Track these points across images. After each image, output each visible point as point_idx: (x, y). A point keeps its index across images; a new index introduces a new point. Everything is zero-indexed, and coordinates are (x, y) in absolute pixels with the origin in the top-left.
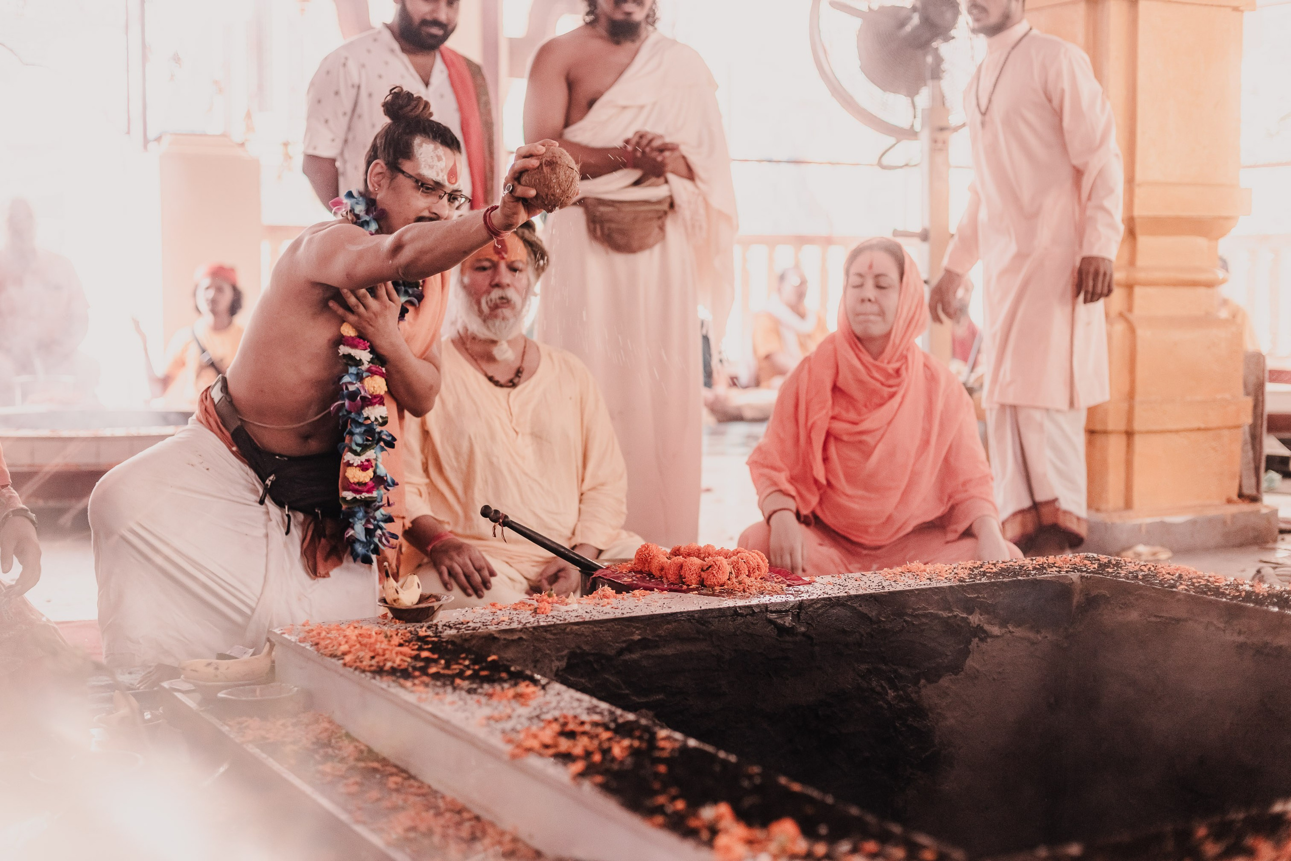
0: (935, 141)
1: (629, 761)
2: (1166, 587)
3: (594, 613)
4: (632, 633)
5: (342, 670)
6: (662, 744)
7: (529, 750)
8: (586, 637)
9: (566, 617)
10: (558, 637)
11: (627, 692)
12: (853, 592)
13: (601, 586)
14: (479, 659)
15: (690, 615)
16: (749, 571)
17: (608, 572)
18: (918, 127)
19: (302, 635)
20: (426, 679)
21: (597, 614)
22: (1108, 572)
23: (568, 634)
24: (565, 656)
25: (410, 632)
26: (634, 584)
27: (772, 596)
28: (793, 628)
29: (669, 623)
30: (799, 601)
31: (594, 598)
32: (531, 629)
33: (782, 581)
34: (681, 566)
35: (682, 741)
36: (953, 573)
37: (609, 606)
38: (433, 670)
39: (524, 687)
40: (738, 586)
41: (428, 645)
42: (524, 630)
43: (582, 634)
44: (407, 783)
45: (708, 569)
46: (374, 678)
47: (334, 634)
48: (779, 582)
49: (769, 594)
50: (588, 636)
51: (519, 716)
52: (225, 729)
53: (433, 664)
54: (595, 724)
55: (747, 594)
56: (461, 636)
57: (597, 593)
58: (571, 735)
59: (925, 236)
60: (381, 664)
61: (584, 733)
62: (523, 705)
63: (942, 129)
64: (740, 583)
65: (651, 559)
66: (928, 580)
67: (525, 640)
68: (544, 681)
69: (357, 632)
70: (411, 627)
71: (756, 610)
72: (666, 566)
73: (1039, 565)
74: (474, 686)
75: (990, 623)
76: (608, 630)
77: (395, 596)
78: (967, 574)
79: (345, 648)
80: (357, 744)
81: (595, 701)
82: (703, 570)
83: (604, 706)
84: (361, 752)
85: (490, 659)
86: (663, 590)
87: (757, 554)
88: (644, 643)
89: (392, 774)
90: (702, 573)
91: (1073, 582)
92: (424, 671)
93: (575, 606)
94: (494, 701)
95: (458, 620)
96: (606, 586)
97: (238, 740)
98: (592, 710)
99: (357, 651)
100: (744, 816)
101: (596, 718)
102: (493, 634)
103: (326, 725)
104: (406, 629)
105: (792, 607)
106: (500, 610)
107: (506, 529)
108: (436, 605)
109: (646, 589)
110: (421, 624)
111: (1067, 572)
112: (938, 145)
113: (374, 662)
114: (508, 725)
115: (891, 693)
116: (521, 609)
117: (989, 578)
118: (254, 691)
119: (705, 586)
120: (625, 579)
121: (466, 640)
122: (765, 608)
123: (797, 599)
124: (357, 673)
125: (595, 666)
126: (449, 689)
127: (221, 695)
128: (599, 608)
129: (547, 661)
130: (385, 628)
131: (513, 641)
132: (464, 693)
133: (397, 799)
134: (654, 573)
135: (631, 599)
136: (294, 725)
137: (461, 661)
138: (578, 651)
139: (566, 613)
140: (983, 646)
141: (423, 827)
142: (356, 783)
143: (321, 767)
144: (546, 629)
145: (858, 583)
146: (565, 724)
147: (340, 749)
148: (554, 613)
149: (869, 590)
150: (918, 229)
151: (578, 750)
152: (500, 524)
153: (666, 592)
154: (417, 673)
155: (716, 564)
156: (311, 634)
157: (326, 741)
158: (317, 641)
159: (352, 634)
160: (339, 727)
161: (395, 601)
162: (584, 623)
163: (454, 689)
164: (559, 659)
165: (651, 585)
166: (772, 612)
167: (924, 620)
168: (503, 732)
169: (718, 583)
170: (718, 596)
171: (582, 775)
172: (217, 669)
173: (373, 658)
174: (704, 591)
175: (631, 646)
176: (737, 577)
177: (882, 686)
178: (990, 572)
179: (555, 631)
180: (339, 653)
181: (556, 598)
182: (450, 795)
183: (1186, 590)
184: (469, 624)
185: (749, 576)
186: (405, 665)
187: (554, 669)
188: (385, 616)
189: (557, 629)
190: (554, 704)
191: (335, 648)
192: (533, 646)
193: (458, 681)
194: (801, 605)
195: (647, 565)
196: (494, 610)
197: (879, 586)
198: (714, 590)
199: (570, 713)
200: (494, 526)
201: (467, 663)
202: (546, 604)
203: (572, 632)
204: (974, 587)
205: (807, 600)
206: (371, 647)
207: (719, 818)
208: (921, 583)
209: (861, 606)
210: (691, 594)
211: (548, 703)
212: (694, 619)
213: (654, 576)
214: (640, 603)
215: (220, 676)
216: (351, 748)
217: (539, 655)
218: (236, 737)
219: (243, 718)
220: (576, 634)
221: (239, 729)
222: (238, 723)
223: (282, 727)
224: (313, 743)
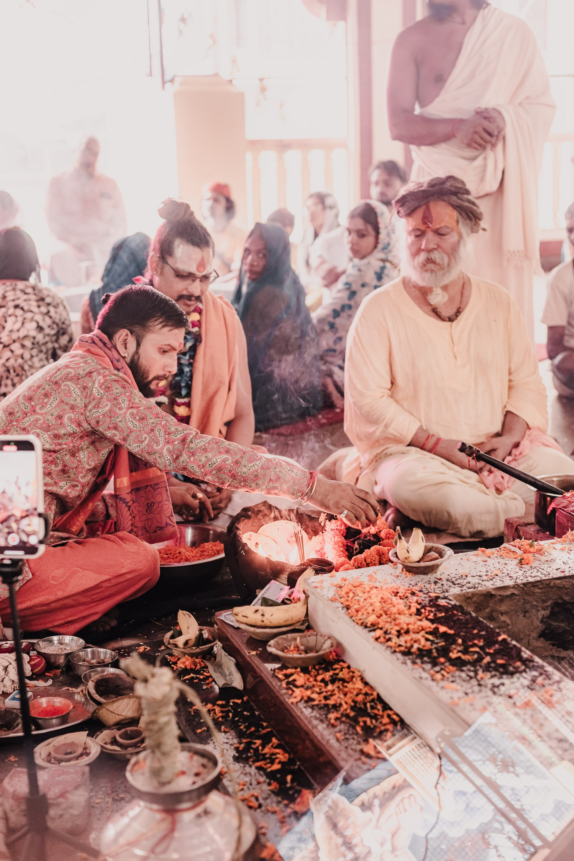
3: (571, 564)
8: (566, 589)
9: (549, 570)
10: (544, 590)
14: (491, 638)
17: (566, 502)
20: (451, 667)
23: (552, 588)
24: (549, 606)
31: (565, 542)
32: (521, 586)
38: (454, 654)
41: (441, 612)
42: (516, 586)
43: (564, 587)
46: (406, 662)
50: (569, 588)
53: (453, 645)
56: (465, 595)
57: (568, 536)
60: (409, 644)
67: (517, 595)
70: (420, 581)
74: (496, 681)
77: (407, 555)
79: (372, 618)
80: (389, 712)
85: (500, 638)
92: (447, 655)
93: (553, 556)
95: (456, 572)
99: (385, 622)
102: (490, 592)
103: (359, 685)
104: (417, 584)
106: (489, 557)
108: (440, 562)
113: (402, 640)
116: (506, 557)
124: (389, 652)
125: (573, 612)
126: (475, 685)
129: (534, 611)
131: (507, 596)
132: (489, 693)
137: (476, 642)
138: (560, 601)
139: (546, 564)
144: (534, 584)
147: (375, 717)
148: (537, 564)
154: (442, 659)
157: (362, 706)
158: (347, 603)
159: (377, 600)
160: (371, 687)
161: (406, 559)
162: (565, 577)
163: (480, 684)
164: (543, 609)
172: (263, 615)
173: (399, 634)
179: (541, 586)
180: (369, 624)
184: (469, 579)
186: (429, 645)
187: (540, 617)
188: (396, 565)
189: (542, 584)
191: (364, 616)
192: (524, 599)
193: (480, 672)
201: (481, 644)
202: (530, 556)
203: (555, 586)
206: (396, 619)
215: (267, 623)
216: (386, 720)
217: (528, 606)
218: (285, 694)
219: (289, 671)
220: (559, 587)
221: (288, 683)
222: (287, 676)
223: (322, 684)
224: (353, 708)
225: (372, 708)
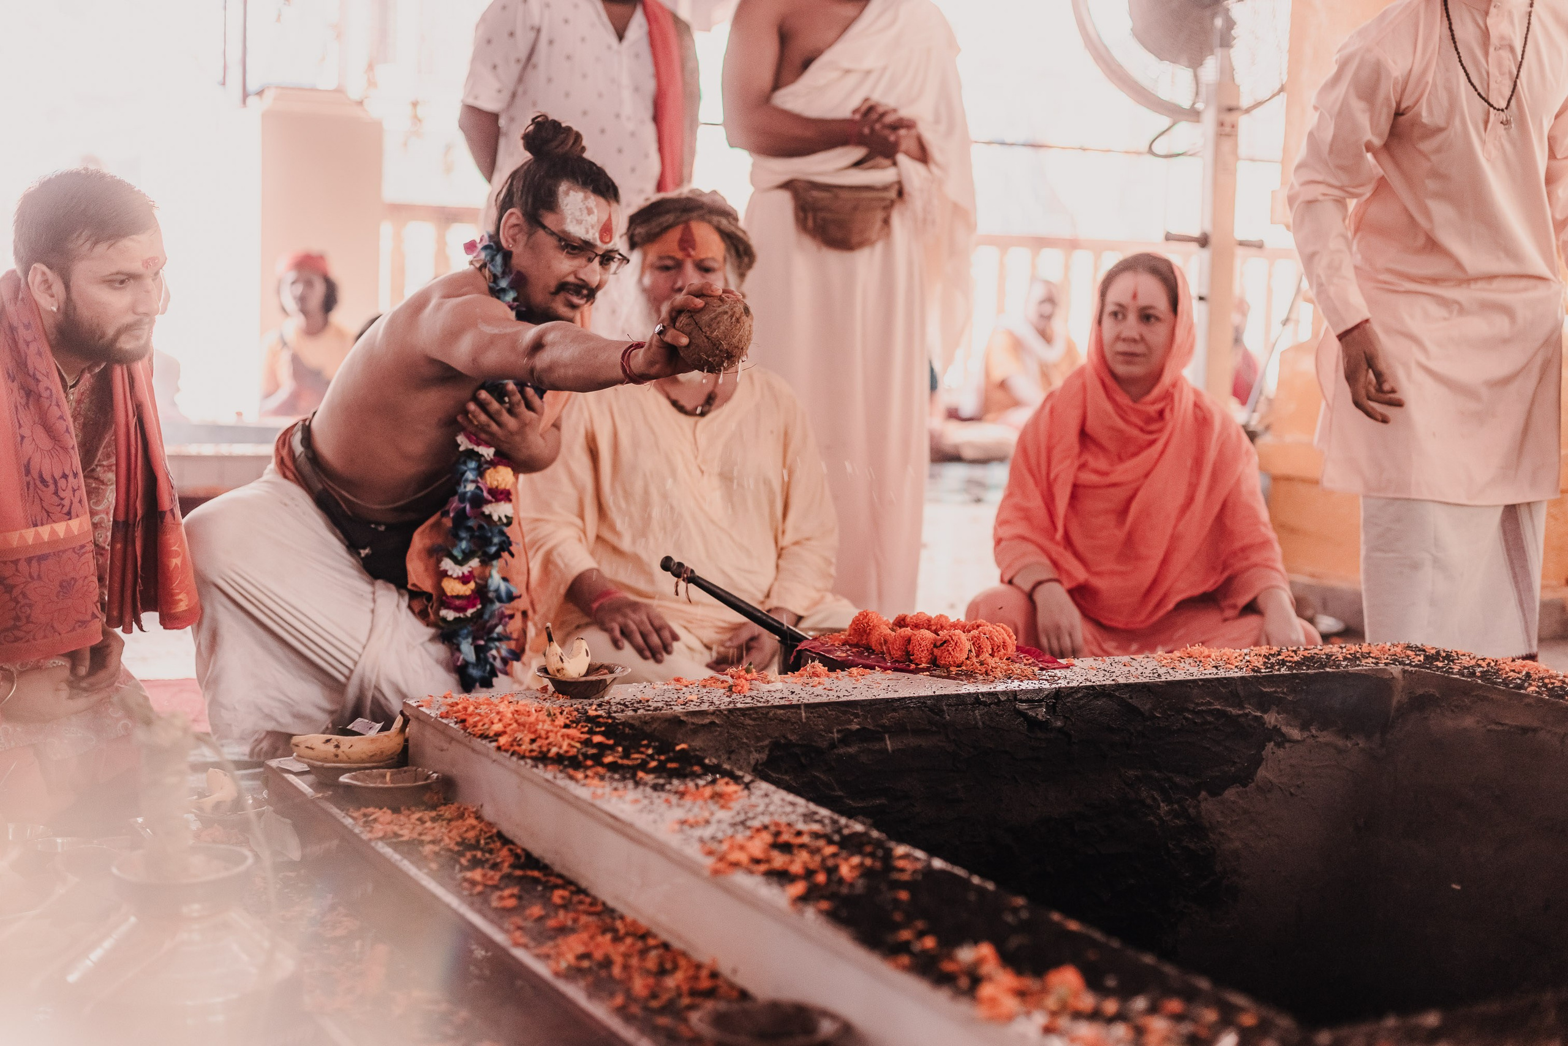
0: (1222, 124)
1: (860, 883)
2: (1512, 688)
3: (803, 694)
4: (851, 722)
5: (495, 755)
6: (901, 863)
7: (736, 865)
8: (793, 724)
9: (769, 699)
10: (758, 722)
11: (840, 793)
12: (1121, 680)
13: (810, 661)
14: (665, 747)
15: (921, 700)
16: (993, 649)
17: (817, 643)
18: (1200, 106)
19: (444, 709)
20: (600, 770)
21: (807, 697)
22: (1437, 666)
23: (771, 720)
24: (766, 746)
25: (577, 710)
26: (849, 660)
27: (1022, 681)
28: (1047, 721)
29: (895, 710)
30: (1055, 688)
31: (802, 676)
32: (725, 712)
33: (1033, 662)
34: (909, 640)
35: (925, 861)
36: (1245, 661)
37: (820, 687)
38: (608, 759)
39: (724, 786)
40: (979, 668)
41: (600, 727)
42: (718, 712)
43: (788, 721)
44: (575, 899)
45: (942, 645)
46: (537, 767)
47: (483, 709)
48: (1030, 664)
49: (1018, 679)
50: (795, 723)
51: (719, 822)
52: (348, 821)
53: (609, 752)
54: (816, 835)
55: (991, 678)
56: (639, 717)
57: (806, 670)
58: (786, 848)
59: (1203, 241)
60: (545, 749)
61: (802, 846)
62: (723, 807)
63: (1230, 110)
64: (982, 663)
65: (870, 629)
66: (1214, 669)
67: (718, 725)
68: (748, 778)
69: (512, 708)
70: (577, 703)
71: (1003, 698)
72: (891, 640)
73: (1350, 654)
74: (661, 781)
75: (1288, 724)
76: (820, 717)
77: (559, 665)
78: (1262, 663)
79: (498, 727)
80: (512, 847)
81: (812, 807)
82: (935, 646)
83: (824, 812)
84: (517, 856)
85: (678, 748)
86: (885, 669)
87: (1002, 628)
88: (863, 735)
89: (556, 887)
90: (935, 650)
91: (1393, 678)
92: (597, 759)
93: (779, 685)
94: (688, 801)
95: (634, 698)
96: (817, 662)
97: (365, 836)
98: (808, 817)
99: (515, 731)
100: (1010, 960)
101: (816, 827)
102: (679, 717)
103: (472, 821)
104: (572, 706)
105: (1047, 696)
106: (686, 686)
107: (691, 586)
108: (609, 677)
109: (865, 667)
110: (590, 701)
111: (1386, 664)
112: (1226, 132)
113: (535, 746)
114: (707, 832)
115: (1164, 807)
116: (711, 686)
117: (1290, 668)
118: (384, 776)
119: (938, 666)
120: (838, 653)
121: (646, 723)
122: (1014, 696)
123: (1053, 686)
124: (514, 759)
125: (803, 761)
126: (630, 784)
127: (344, 779)
128: (808, 688)
129: (743, 752)
130: (547, 705)
131: (703, 725)
132: (648, 790)
133: (563, 917)
134: (874, 648)
135: (847, 679)
136: (433, 820)
137: (643, 749)
138: (782, 741)
139: (766, 694)
140: (1280, 753)
141: (598, 955)
142: (512, 896)
143: (469, 875)
144: (743, 712)
145: (1126, 669)
146: (778, 834)
147: (491, 851)
148: (754, 693)
149: (1142, 678)
150: (1196, 233)
151: (796, 868)
152: (684, 580)
153: (889, 671)
154: (589, 763)
155: (952, 639)
156: (455, 709)
157: (473, 842)
158: (464, 717)
159: (507, 710)
160: (490, 825)
161: (558, 671)
162: (791, 706)
163: (637, 784)
164: (758, 751)
165: (869, 662)
166: (1022, 701)
167: (1210, 718)
168: (701, 840)
169: (955, 662)
170: (954, 679)
171: (803, 899)
172: (337, 746)
173: (533, 741)
174: (937, 672)
175: (848, 737)
176: (977, 656)
177: (1154, 799)
178: (1290, 662)
179: (755, 716)
180: (492, 734)
181: (755, 674)
182: (630, 915)
183: (1537, 692)
184: (650, 703)
185: (992, 655)
186: (573, 752)
187: (753, 762)
188: (544, 689)
189: (757, 713)
190: (761, 808)
191: (486, 726)
192: (728, 732)
193: (640, 774)
194: (1058, 693)
195: (865, 637)
196: (678, 686)
197: (1153, 673)
198: (949, 672)
199: (783, 820)
200: (677, 582)
201: (650, 751)
202: (744, 681)
203: (775, 717)
204: (1270, 679)
205: (1066, 688)
206: (532, 728)
207: (980, 962)
208: (1206, 672)
209: (1131, 698)
210: (921, 676)
211: (755, 806)
212: (925, 707)
213: (874, 651)
214: (858, 685)
215: (342, 756)
216: (505, 852)
217: (734, 744)
218: (362, 832)
219: (371, 810)
220: (781, 720)
221: (366, 822)
222: (365, 815)
223: (418, 823)
224: (457, 844)
225: (487, 844)
